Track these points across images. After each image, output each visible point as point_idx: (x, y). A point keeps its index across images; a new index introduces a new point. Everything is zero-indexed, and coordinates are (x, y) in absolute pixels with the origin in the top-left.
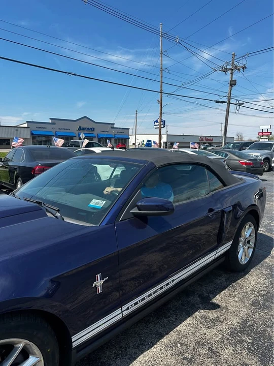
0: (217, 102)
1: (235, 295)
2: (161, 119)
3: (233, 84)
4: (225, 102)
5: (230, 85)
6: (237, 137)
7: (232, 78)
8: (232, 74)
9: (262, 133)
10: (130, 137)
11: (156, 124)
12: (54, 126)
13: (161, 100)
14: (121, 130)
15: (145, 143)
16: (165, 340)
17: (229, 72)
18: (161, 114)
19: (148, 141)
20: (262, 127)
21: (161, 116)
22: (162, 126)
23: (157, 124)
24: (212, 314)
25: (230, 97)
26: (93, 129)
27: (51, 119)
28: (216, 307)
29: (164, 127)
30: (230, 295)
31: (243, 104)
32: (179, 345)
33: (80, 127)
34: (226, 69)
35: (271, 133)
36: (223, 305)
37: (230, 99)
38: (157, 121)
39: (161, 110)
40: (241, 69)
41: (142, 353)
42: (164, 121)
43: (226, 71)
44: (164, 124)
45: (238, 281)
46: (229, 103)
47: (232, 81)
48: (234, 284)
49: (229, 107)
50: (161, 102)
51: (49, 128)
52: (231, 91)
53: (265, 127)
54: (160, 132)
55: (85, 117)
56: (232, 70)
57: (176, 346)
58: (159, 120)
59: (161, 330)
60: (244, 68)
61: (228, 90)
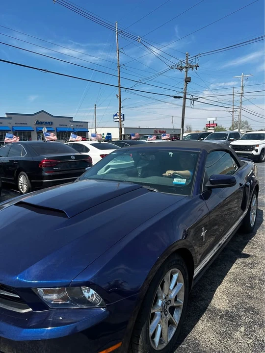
0: (175, 97)
1: (256, 248)
2: (120, 113)
3: (188, 80)
4: (181, 97)
5: (186, 82)
6: (187, 129)
7: (187, 76)
8: (187, 72)
9: (209, 124)
10: (89, 130)
11: (115, 117)
12: (10, 121)
13: (120, 95)
14: (79, 124)
15: (105, 136)
16: (227, 278)
17: (184, 70)
18: (120, 108)
19: (108, 134)
20: (209, 119)
21: (120, 110)
22: (122, 120)
23: (117, 117)
24: (248, 260)
25: (186, 92)
26: (52, 123)
27: (7, 114)
28: (247, 256)
29: (124, 120)
30: (252, 248)
31: (197, 99)
32: (238, 280)
33: (37, 121)
34: (181, 67)
35: (217, 124)
36: (251, 254)
37: (185, 94)
38: (116, 115)
39: (120, 105)
40: (195, 68)
41: (217, 287)
42: (124, 115)
43: (181, 69)
44: (124, 118)
45: (252, 239)
46: (185, 98)
47: (186, 78)
48: (251, 241)
49: (185, 102)
50: (119, 97)
51: (5, 123)
52: (186, 87)
53: (212, 119)
54: (121, 125)
55: (43, 111)
56: (186, 68)
57: (237, 281)
58: (118, 114)
59: (220, 273)
60: (197, 66)
61: (184, 87)
